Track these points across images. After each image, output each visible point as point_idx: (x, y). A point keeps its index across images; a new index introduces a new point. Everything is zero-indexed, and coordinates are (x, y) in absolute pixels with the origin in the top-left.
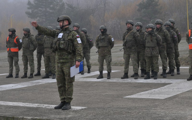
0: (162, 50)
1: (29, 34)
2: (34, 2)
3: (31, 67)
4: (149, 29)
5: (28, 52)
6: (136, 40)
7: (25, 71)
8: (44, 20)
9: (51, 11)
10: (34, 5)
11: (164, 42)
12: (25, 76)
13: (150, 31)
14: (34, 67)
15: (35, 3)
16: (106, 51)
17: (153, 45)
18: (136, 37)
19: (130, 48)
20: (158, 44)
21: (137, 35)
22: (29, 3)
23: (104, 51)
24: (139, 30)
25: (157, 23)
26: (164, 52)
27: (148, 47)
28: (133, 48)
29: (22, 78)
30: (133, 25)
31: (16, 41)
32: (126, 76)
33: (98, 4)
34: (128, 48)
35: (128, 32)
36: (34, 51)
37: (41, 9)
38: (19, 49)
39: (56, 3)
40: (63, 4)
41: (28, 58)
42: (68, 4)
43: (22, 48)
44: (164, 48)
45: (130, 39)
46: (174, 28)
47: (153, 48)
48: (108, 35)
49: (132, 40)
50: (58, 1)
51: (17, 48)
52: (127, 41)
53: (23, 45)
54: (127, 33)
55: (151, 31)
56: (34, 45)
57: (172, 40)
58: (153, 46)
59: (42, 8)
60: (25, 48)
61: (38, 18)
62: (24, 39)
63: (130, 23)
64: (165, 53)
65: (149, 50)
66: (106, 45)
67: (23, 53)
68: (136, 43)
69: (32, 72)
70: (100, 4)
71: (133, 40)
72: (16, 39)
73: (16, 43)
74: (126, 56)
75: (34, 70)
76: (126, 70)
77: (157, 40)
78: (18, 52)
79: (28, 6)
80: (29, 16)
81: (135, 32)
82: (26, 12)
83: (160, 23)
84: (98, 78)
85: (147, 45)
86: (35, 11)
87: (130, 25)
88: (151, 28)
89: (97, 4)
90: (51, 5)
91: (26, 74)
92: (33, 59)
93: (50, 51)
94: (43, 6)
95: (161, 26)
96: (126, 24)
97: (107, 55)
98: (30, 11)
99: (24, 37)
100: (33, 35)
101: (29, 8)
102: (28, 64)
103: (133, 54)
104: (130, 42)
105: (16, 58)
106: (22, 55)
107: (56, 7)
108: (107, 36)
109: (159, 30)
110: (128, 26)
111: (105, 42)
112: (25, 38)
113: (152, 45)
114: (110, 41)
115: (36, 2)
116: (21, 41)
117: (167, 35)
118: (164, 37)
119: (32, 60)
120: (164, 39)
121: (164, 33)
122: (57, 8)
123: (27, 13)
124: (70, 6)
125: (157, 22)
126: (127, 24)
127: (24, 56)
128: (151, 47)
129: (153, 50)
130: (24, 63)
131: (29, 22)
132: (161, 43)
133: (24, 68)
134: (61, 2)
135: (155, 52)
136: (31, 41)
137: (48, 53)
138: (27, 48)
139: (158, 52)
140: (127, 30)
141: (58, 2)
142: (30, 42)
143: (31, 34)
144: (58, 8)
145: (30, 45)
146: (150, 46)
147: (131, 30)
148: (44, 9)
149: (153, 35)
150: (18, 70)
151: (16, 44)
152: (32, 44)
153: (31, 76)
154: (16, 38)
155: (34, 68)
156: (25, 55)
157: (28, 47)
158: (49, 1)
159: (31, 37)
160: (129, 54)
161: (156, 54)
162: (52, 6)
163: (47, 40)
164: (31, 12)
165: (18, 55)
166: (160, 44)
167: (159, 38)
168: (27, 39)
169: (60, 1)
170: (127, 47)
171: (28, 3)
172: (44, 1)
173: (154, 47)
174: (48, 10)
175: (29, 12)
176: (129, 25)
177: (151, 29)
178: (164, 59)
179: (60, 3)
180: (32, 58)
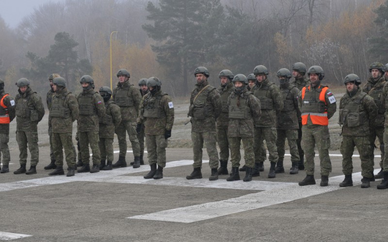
0: (268, 125)
1: (29, 92)
2: (161, 6)
3: (32, 152)
4: (237, 83)
5: (27, 125)
6: (213, 105)
7: (22, 160)
8: (181, 42)
9: (196, 23)
10: (161, 10)
11: (271, 110)
12: (22, 170)
13: (238, 87)
14: (38, 152)
15: (163, 7)
16: (155, 127)
17: (241, 116)
18: (212, 98)
19: (201, 120)
20: (252, 113)
21: (214, 96)
22: (150, 7)
23: (153, 126)
24: (226, 84)
25: (258, 74)
26: (270, 127)
27: (233, 119)
28: (207, 121)
29: (15, 173)
30: (207, 76)
31: (4, 104)
32: (197, 173)
33: (297, 8)
34: (198, 120)
35: (198, 91)
36: (38, 122)
37: (175, 19)
38: (11, 120)
39: (206, 5)
40: (220, 9)
41: (27, 137)
42: (230, 9)
43: (16, 116)
44: (271, 121)
45: (201, 103)
46: (305, 80)
47: (241, 121)
48: (162, 96)
49: (204, 105)
50: (211, 3)
51: (6, 116)
52: (195, 107)
53: (17, 113)
54: (196, 91)
55: (241, 87)
56: (38, 112)
57: (291, 105)
58: (241, 118)
59: (177, 16)
60: (23, 118)
61: (169, 38)
62: (19, 101)
63: (202, 73)
64: (274, 130)
65: (234, 125)
66: (155, 116)
67: (19, 127)
68: (214, 110)
69: (33, 163)
70: (300, 7)
71: (207, 104)
72: (4, 100)
73: (5, 107)
74: (195, 136)
75: (38, 159)
76: (198, 162)
77: (249, 105)
78: (9, 124)
79: (148, 13)
80: (149, 33)
81: (211, 89)
82: (143, 26)
83: (262, 73)
84: (145, 178)
85: (231, 115)
86: (162, 23)
87: (202, 77)
88: (242, 82)
89: (293, 8)
90: (195, 11)
91: (23, 165)
92: (37, 138)
93: (58, 124)
94: (179, 14)
95: (264, 77)
96: (195, 74)
97: (157, 134)
98: (152, 23)
99: (17, 96)
100: (36, 93)
101: (149, 18)
102: (27, 147)
103: (207, 132)
104: (202, 109)
105: (3, 135)
106: (16, 130)
107: (206, 15)
108: (160, 97)
109: (262, 85)
110: (199, 79)
111: (155, 110)
112: (20, 98)
113: (239, 115)
114: (165, 108)
115: (164, 5)
116: (13, 103)
117: (277, 95)
118: (271, 100)
119: (35, 140)
120: (271, 103)
121: (271, 91)
122: (208, 17)
123: (147, 28)
124: (235, 13)
125: (256, 71)
126: (197, 75)
127: (20, 132)
128: (238, 119)
129: (240, 124)
130: (20, 146)
131: (151, 45)
132: (257, 112)
133: (20, 155)
134: (217, 4)
135: (244, 129)
136: (32, 104)
137: (56, 127)
138: (25, 118)
139: (250, 129)
140: (197, 85)
141: (211, 5)
142: (31, 106)
143: (31, 90)
144: (210, 16)
145: (30, 112)
146: (236, 118)
147: (204, 86)
148: (182, 20)
149: (242, 95)
150: (7, 159)
151: (4, 109)
152: (35, 109)
153: (33, 171)
154: (4, 97)
155: (38, 154)
156: (21, 130)
157: (28, 115)
158: (192, 2)
159: (32, 97)
160: (200, 132)
161: (248, 132)
162: (197, 13)
163: (55, 103)
164: (154, 26)
165: (8, 129)
166: (255, 113)
167: (255, 101)
168: (25, 100)
169: (215, 1)
170: (196, 119)
171: (148, 7)
172: (181, 2)
173: (243, 119)
174: (190, 20)
175: (150, 25)
176: (200, 76)
177: (241, 85)
178: (271, 142)
179: (214, 6)
180: (34, 136)
